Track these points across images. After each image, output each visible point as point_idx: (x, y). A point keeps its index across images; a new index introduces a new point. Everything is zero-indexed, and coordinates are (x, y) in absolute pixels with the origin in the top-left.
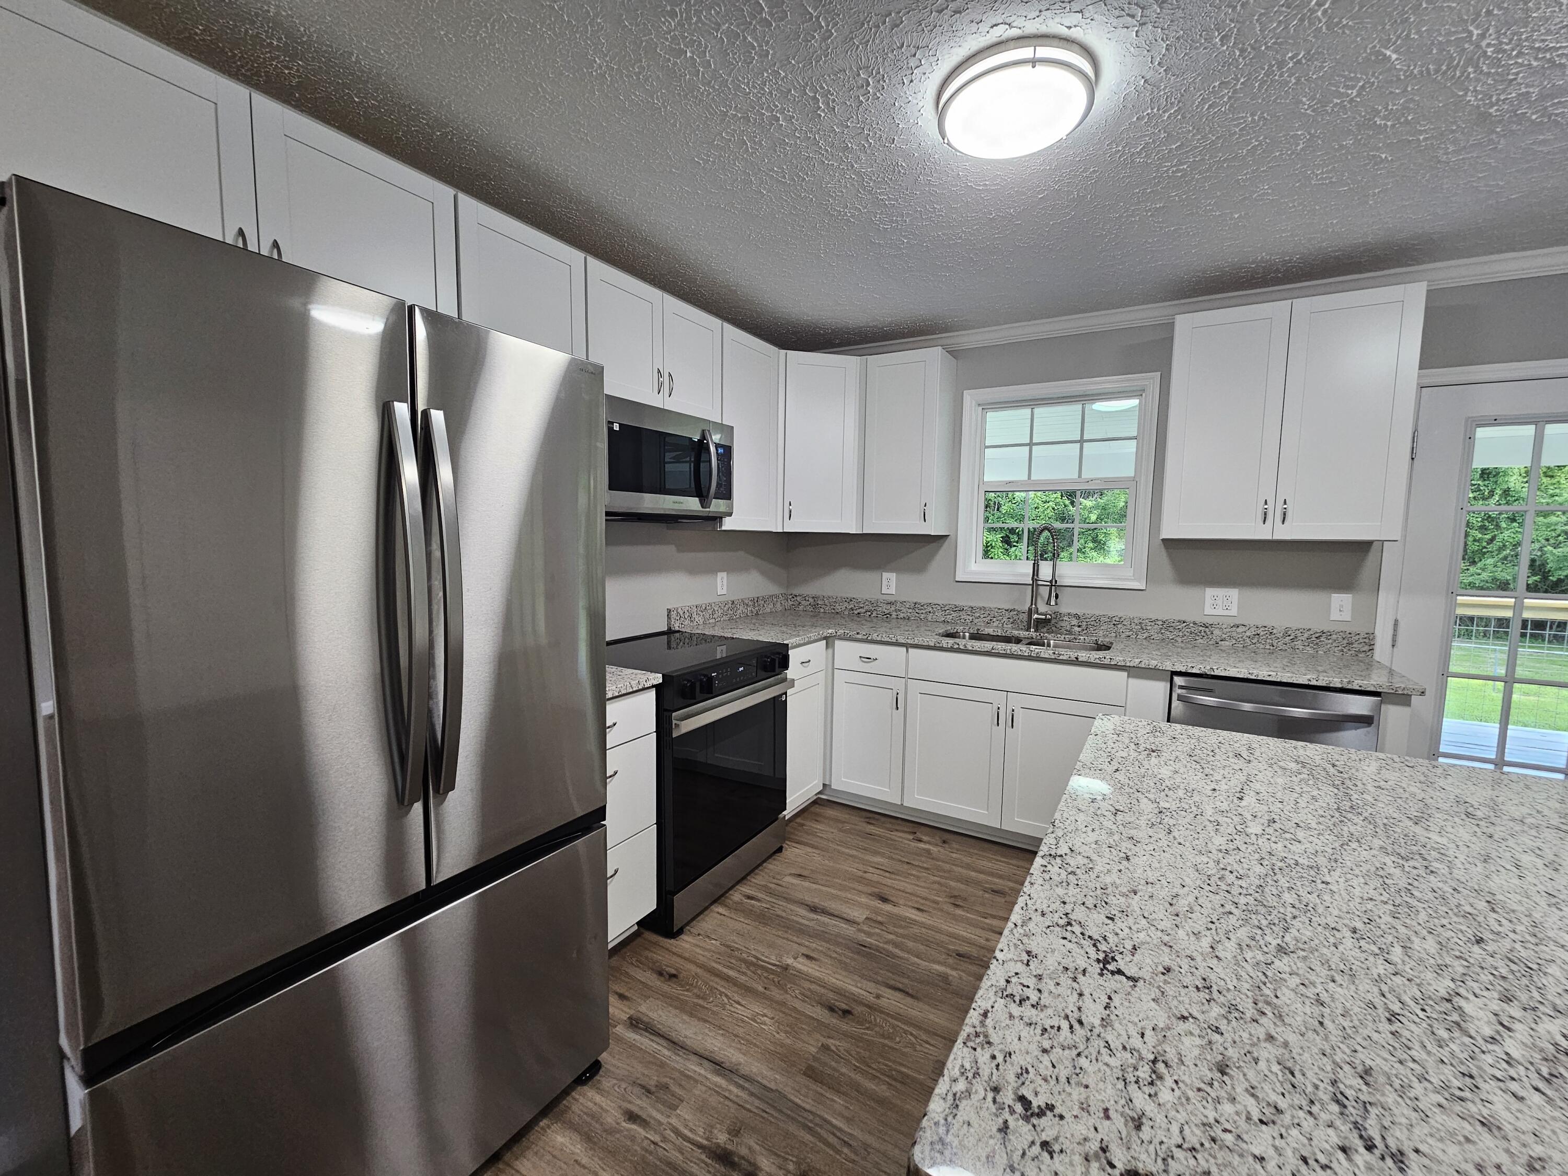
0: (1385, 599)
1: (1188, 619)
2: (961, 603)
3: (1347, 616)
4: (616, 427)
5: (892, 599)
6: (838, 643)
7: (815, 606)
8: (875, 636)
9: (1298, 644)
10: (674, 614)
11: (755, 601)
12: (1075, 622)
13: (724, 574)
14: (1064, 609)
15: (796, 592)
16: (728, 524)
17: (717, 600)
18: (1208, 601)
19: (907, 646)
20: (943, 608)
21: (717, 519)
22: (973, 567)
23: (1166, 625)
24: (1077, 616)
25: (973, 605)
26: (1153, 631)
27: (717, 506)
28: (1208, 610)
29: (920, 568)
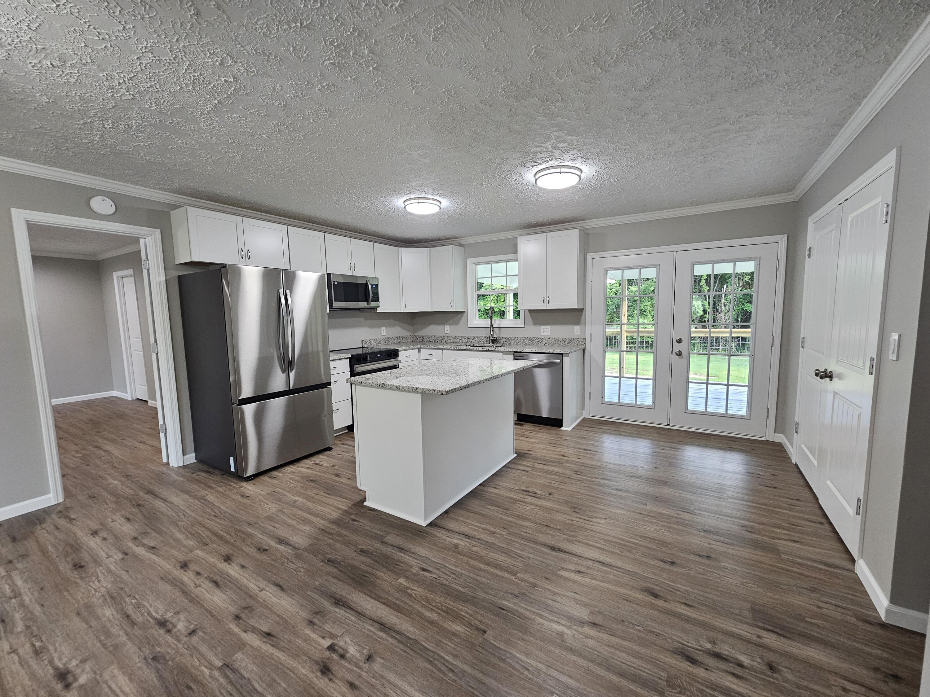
0: (588, 327)
1: (536, 337)
2: (471, 336)
3: (579, 333)
4: (336, 283)
5: (448, 335)
6: (422, 350)
7: (423, 339)
8: (432, 347)
9: (566, 343)
10: (364, 342)
11: (398, 338)
12: (504, 340)
13: (384, 328)
14: (501, 336)
15: (416, 334)
16: (379, 310)
17: (382, 337)
18: (542, 330)
19: (443, 349)
20: (464, 338)
21: (375, 308)
22: (475, 322)
23: (530, 339)
24: (505, 338)
25: (474, 336)
26: (527, 341)
27: (373, 304)
28: (542, 334)
29: (457, 323)
